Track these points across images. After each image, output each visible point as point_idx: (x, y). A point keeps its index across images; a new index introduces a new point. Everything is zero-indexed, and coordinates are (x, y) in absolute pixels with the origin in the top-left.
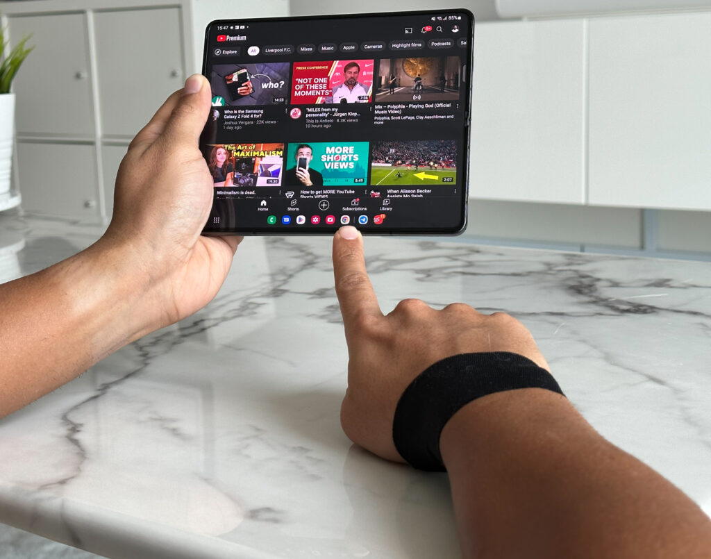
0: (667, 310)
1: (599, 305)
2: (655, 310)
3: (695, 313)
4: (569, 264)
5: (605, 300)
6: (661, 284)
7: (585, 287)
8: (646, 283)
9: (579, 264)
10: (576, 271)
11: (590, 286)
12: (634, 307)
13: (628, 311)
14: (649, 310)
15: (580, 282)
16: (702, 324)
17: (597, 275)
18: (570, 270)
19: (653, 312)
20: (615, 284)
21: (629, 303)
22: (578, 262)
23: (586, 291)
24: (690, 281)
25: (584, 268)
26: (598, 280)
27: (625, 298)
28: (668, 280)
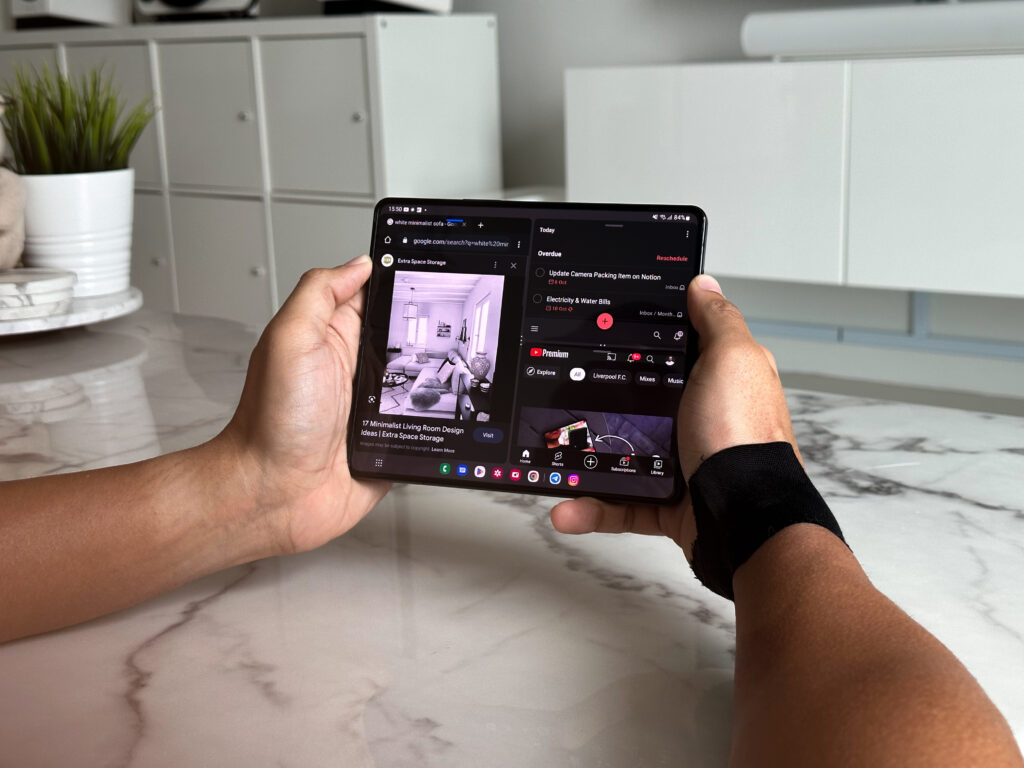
0: (915, 489)
1: (833, 480)
2: (902, 489)
3: (950, 495)
4: (804, 411)
5: (841, 471)
6: (912, 445)
7: (818, 450)
8: (894, 444)
9: (816, 412)
10: (810, 423)
11: (826, 447)
12: (877, 483)
13: (867, 490)
14: (893, 490)
15: (814, 441)
16: (959, 514)
17: (835, 431)
18: (803, 421)
19: (898, 492)
20: (856, 446)
21: (871, 477)
22: (815, 408)
23: (819, 455)
24: (948, 442)
25: (820, 418)
26: (836, 437)
27: (867, 469)
28: (921, 440)
